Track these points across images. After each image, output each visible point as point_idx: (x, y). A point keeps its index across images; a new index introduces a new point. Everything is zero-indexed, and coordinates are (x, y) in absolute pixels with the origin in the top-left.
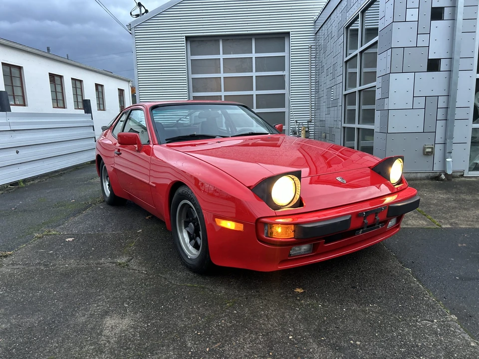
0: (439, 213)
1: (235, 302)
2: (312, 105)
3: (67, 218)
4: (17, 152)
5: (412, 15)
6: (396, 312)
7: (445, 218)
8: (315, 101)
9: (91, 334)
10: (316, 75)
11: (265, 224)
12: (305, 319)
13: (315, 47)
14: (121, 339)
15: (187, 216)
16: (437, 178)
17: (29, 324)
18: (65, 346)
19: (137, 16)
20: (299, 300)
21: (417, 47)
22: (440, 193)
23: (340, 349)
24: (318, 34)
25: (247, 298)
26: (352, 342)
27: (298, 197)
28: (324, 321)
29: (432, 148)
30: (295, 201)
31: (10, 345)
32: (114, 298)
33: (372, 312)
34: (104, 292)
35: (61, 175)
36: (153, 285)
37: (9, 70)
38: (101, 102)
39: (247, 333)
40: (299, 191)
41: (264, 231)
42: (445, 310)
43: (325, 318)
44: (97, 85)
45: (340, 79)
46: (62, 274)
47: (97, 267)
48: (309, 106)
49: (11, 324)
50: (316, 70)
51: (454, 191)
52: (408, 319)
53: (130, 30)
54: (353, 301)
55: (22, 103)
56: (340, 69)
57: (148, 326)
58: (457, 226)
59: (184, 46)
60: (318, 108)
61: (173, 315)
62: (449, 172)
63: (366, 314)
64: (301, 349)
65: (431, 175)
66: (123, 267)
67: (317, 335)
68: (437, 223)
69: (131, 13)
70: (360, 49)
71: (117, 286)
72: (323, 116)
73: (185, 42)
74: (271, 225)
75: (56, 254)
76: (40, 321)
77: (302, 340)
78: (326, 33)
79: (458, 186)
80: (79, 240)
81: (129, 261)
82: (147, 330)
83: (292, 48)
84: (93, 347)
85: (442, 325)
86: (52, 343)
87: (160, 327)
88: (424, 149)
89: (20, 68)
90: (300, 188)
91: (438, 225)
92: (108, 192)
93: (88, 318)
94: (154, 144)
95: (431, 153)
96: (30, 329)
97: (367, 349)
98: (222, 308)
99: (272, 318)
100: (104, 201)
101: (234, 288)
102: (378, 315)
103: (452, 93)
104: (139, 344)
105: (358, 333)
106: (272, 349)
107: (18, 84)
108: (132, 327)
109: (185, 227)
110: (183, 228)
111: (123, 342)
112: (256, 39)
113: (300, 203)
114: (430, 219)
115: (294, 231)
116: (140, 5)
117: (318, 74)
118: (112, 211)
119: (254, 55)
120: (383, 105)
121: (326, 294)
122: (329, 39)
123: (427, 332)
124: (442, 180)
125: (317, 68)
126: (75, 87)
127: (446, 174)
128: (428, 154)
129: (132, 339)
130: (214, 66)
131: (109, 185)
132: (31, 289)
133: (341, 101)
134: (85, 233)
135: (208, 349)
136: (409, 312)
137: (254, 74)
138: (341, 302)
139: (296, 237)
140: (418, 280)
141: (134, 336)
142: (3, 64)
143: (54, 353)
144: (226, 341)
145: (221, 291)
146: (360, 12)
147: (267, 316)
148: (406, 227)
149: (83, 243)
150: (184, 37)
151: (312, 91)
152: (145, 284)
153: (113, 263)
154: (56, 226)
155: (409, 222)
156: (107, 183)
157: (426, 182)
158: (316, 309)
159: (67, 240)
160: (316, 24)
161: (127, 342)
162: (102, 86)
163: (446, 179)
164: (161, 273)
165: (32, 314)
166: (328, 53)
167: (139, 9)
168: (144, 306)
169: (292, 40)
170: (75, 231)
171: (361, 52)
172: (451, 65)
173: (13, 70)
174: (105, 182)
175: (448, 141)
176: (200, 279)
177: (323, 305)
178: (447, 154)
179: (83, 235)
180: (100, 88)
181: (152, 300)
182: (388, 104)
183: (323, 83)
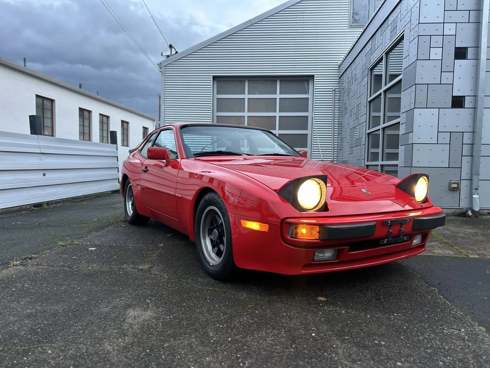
0: (466, 245)
1: (257, 304)
2: (335, 146)
3: (90, 232)
4: (44, 175)
5: (436, 54)
6: (421, 322)
7: (473, 250)
8: (338, 142)
9: (114, 321)
10: (340, 117)
11: (291, 224)
12: (328, 322)
13: (339, 90)
14: (144, 327)
15: (212, 224)
16: (463, 214)
17: (53, 310)
18: (89, 329)
19: (168, 56)
20: (322, 307)
21: (441, 84)
22: (467, 228)
23: (365, 347)
24: (342, 78)
25: (269, 302)
26: (376, 342)
27: (323, 202)
28: (348, 324)
29: (458, 184)
30: (320, 205)
31: (35, 325)
32: (136, 295)
33: (398, 319)
34: (126, 290)
35: (83, 201)
36: (175, 287)
37: (42, 101)
38: (125, 139)
39: (269, 329)
40: (325, 196)
41: (289, 232)
42: (473, 323)
43: (349, 322)
44: (123, 122)
45: (364, 118)
46: (85, 274)
47: (119, 271)
48: (331, 147)
49: (36, 310)
50: (339, 112)
51: (481, 226)
52: (435, 327)
53: (160, 68)
54: (377, 310)
55: (51, 134)
56: (364, 109)
57: (170, 318)
58: (485, 257)
59: (211, 85)
60: (340, 148)
61: (195, 310)
62: (477, 209)
63: (391, 321)
64: (325, 344)
65: (458, 211)
66: (145, 272)
67: (340, 335)
68: (464, 253)
69: (162, 54)
70: (384, 88)
71: (139, 286)
72: (346, 156)
73: (212, 81)
74: (296, 225)
75: (80, 259)
76: (65, 309)
77: (325, 337)
78: (350, 76)
79: (486, 223)
80: (101, 249)
81: (151, 268)
82: (169, 321)
83: (316, 90)
84: (116, 331)
85: (470, 334)
86: (76, 326)
87: (182, 319)
88: (450, 184)
89: (52, 101)
90: (325, 193)
91: (465, 255)
92: (130, 212)
93: (111, 309)
94: (182, 159)
95: (457, 189)
96: (55, 314)
97: (392, 349)
98: (244, 308)
99: (294, 318)
100: (126, 221)
101: (256, 293)
102: (403, 322)
103: (477, 130)
104: (162, 331)
105: (383, 335)
106: (295, 343)
107: (49, 116)
108: (154, 318)
109: (209, 235)
110: (207, 235)
111: (146, 328)
112: (281, 81)
113: (325, 208)
114: (457, 250)
115: (319, 232)
116: (171, 46)
117: (341, 115)
118: (133, 229)
119: (278, 96)
120: (408, 139)
121: (349, 304)
122: (353, 81)
123: (454, 338)
124: (469, 217)
125: (340, 110)
126: (102, 122)
127: (473, 211)
128: (454, 190)
129: (155, 327)
130: (238, 105)
131: (132, 205)
132: (56, 284)
133: (364, 140)
134: (107, 245)
135: (230, 339)
136: (435, 322)
137: (278, 114)
138: (365, 310)
139: (321, 239)
140: (444, 297)
141: (156, 325)
142: (37, 96)
143: (78, 333)
144: (248, 334)
145: (243, 295)
146: (384, 54)
147: (289, 317)
148: (432, 255)
149: (106, 252)
150: (212, 77)
151: (335, 132)
152: (167, 286)
153: (135, 269)
154: (79, 238)
155: (436, 251)
156: (130, 203)
157: (453, 218)
158: (340, 314)
159: (90, 249)
160: (341, 68)
161: (150, 329)
162: (127, 123)
163: (473, 216)
164: (183, 279)
165: (57, 303)
166: (351, 95)
167: (170, 50)
168: (166, 303)
169: (316, 83)
170: (97, 243)
171: (385, 91)
172: (476, 102)
173: (46, 102)
174: (128, 202)
175: (474, 177)
176: (222, 285)
177: (346, 312)
178: (474, 190)
179: (106, 246)
180: (125, 125)
181: (174, 299)
182: (412, 138)
183: (346, 124)
